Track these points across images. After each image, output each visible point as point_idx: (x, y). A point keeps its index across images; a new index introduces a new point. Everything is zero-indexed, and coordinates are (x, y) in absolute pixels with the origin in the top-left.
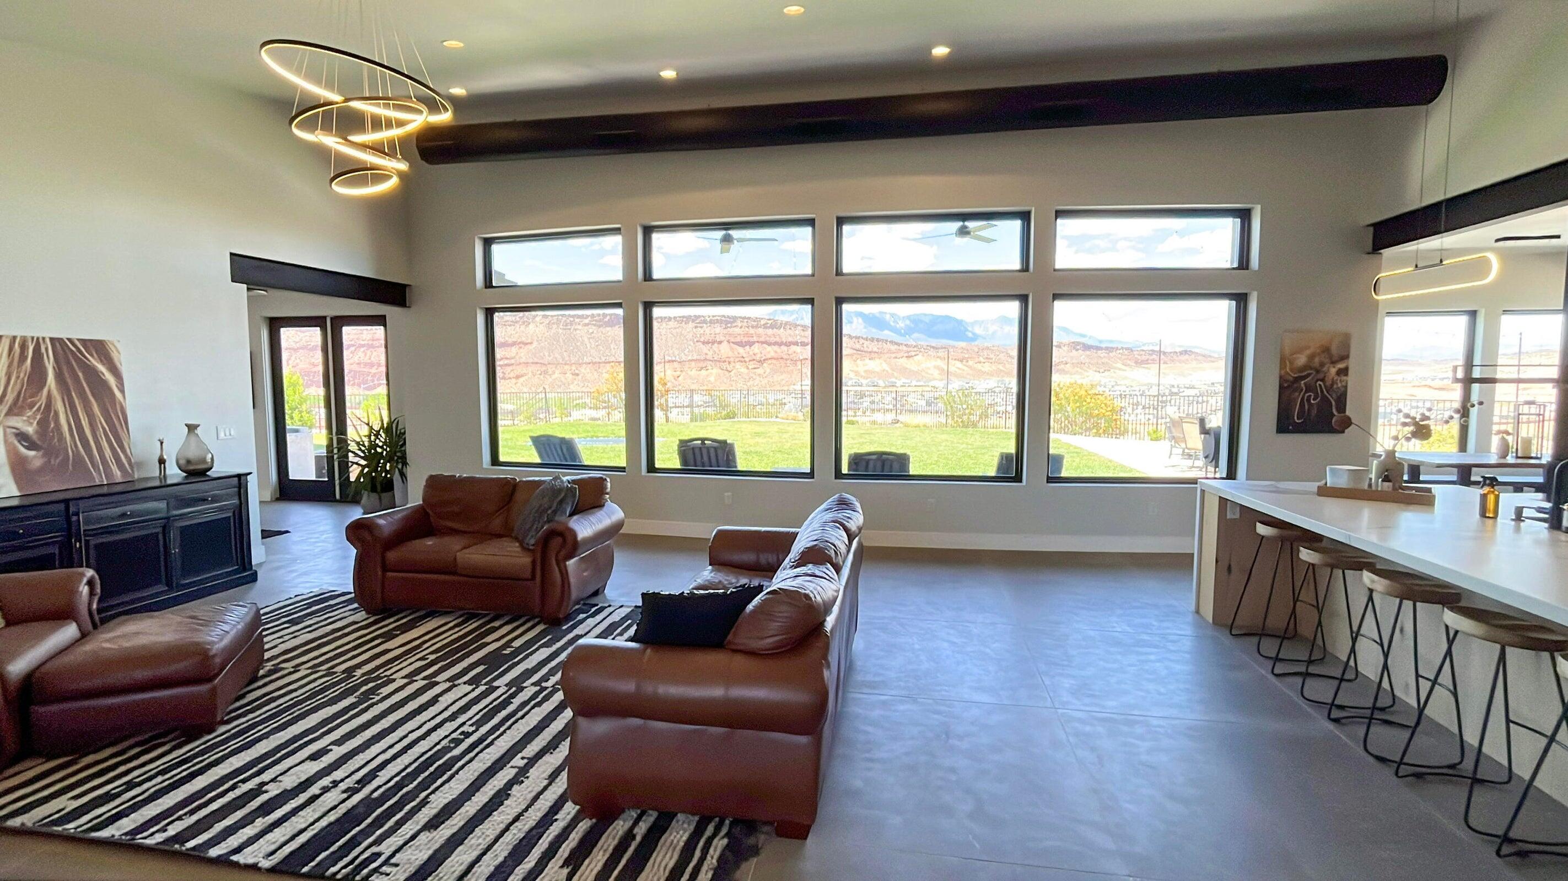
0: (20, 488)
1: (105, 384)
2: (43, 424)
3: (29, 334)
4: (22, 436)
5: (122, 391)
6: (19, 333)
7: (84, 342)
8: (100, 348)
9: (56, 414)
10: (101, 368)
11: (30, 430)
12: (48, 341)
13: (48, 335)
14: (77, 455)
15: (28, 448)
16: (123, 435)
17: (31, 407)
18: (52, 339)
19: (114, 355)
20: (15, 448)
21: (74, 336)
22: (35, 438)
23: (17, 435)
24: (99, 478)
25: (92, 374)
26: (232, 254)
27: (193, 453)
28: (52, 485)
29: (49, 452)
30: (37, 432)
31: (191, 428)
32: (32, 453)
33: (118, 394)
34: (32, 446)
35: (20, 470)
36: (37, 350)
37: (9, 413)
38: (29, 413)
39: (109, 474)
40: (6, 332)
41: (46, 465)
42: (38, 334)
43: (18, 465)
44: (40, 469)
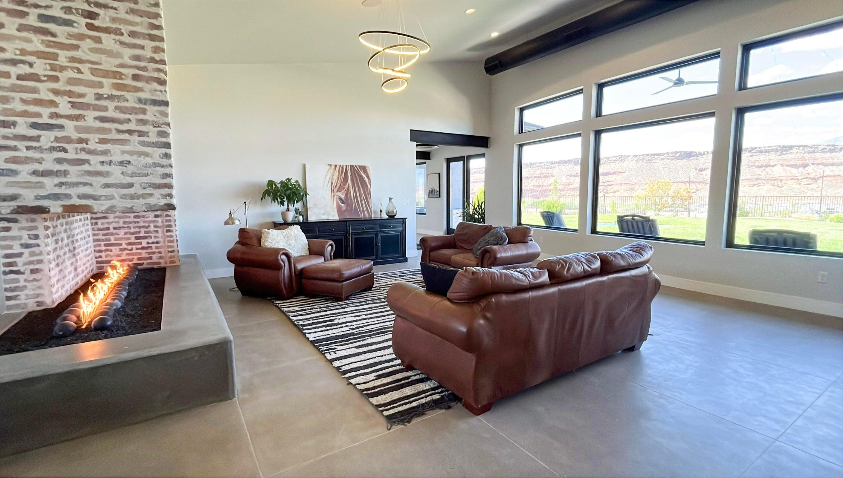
0: (339, 217)
1: (365, 181)
2: (346, 195)
3: (344, 164)
4: (340, 199)
5: (370, 184)
6: (342, 164)
7: (359, 166)
8: (364, 168)
9: (350, 191)
10: (364, 176)
11: (343, 197)
12: (349, 166)
13: (349, 165)
14: (355, 206)
15: (342, 203)
16: (369, 201)
17: (343, 189)
19: (368, 171)
20: (339, 203)
21: (357, 165)
22: (344, 200)
23: (339, 198)
24: (361, 216)
25: (361, 177)
26: (411, 130)
27: (391, 209)
28: (348, 216)
29: (348, 205)
30: (344, 198)
31: (390, 199)
32: (343, 205)
33: (369, 186)
35: (339, 210)
36: (346, 169)
37: (337, 191)
38: (343, 191)
39: (364, 214)
40: (338, 164)
41: (346, 210)
42: (347, 164)
43: (339, 209)
44: (345, 210)
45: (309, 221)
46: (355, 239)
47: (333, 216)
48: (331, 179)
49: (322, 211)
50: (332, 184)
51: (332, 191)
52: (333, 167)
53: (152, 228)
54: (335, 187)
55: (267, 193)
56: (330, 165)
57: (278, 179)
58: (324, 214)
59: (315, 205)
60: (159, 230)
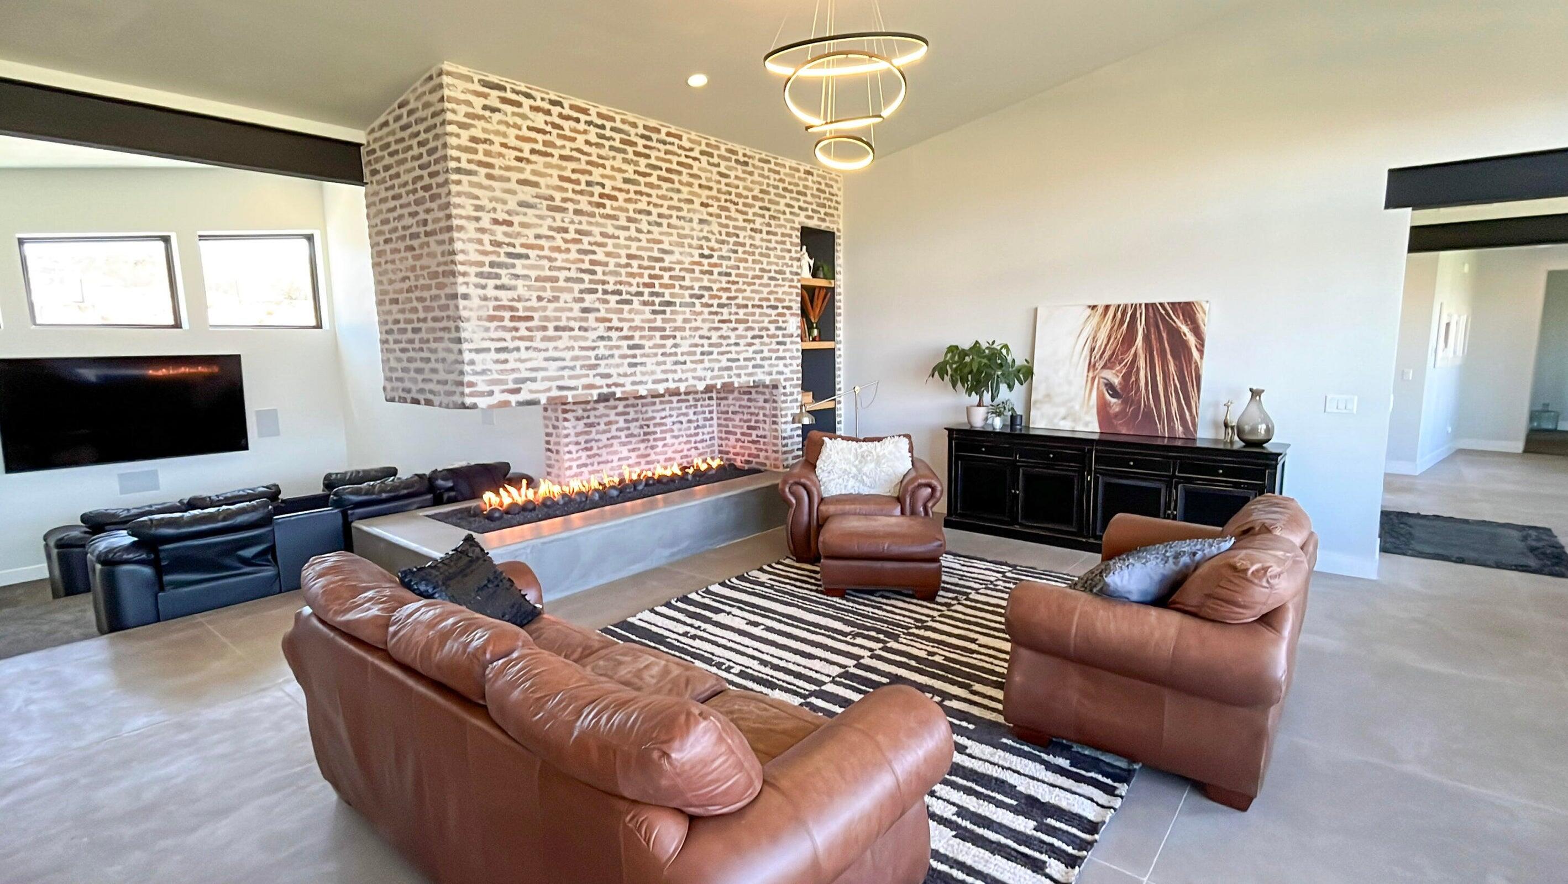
0: (1100, 427)
1: (1185, 345)
2: (1126, 377)
3: (1129, 302)
4: (1110, 386)
5: (1201, 352)
6: (1122, 302)
7: (1173, 305)
8: (1186, 310)
9: (1138, 369)
10: (1184, 329)
11: (1116, 381)
12: (1143, 307)
13: (1144, 301)
14: (1147, 406)
15: (1112, 396)
16: (1193, 394)
17: (1120, 364)
18: (1146, 305)
19: (1200, 316)
20: (1104, 397)
21: (1165, 300)
22: (1118, 388)
23: (1106, 385)
24: (1162, 433)
25: (1175, 334)
27: (1252, 425)
28: (1124, 430)
29: (1126, 401)
30: (1120, 384)
31: (1255, 393)
32: (1113, 400)
33: (1196, 354)
34: (1115, 394)
35: (1103, 410)
36: (1133, 316)
37: (1104, 367)
38: (1118, 368)
39: (1172, 429)
40: (1114, 302)
41: (1122, 413)
42: (1136, 301)
43: (1103, 408)
44: (1116, 415)
46: (1107, 485)
47: (1087, 424)
48: (1090, 338)
49: (1062, 411)
50: (1092, 350)
51: (1092, 366)
52: (1100, 310)
54: (1098, 357)
55: (940, 370)
56: (1094, 307)
58: (1064, 418)
59: (1048, 396)
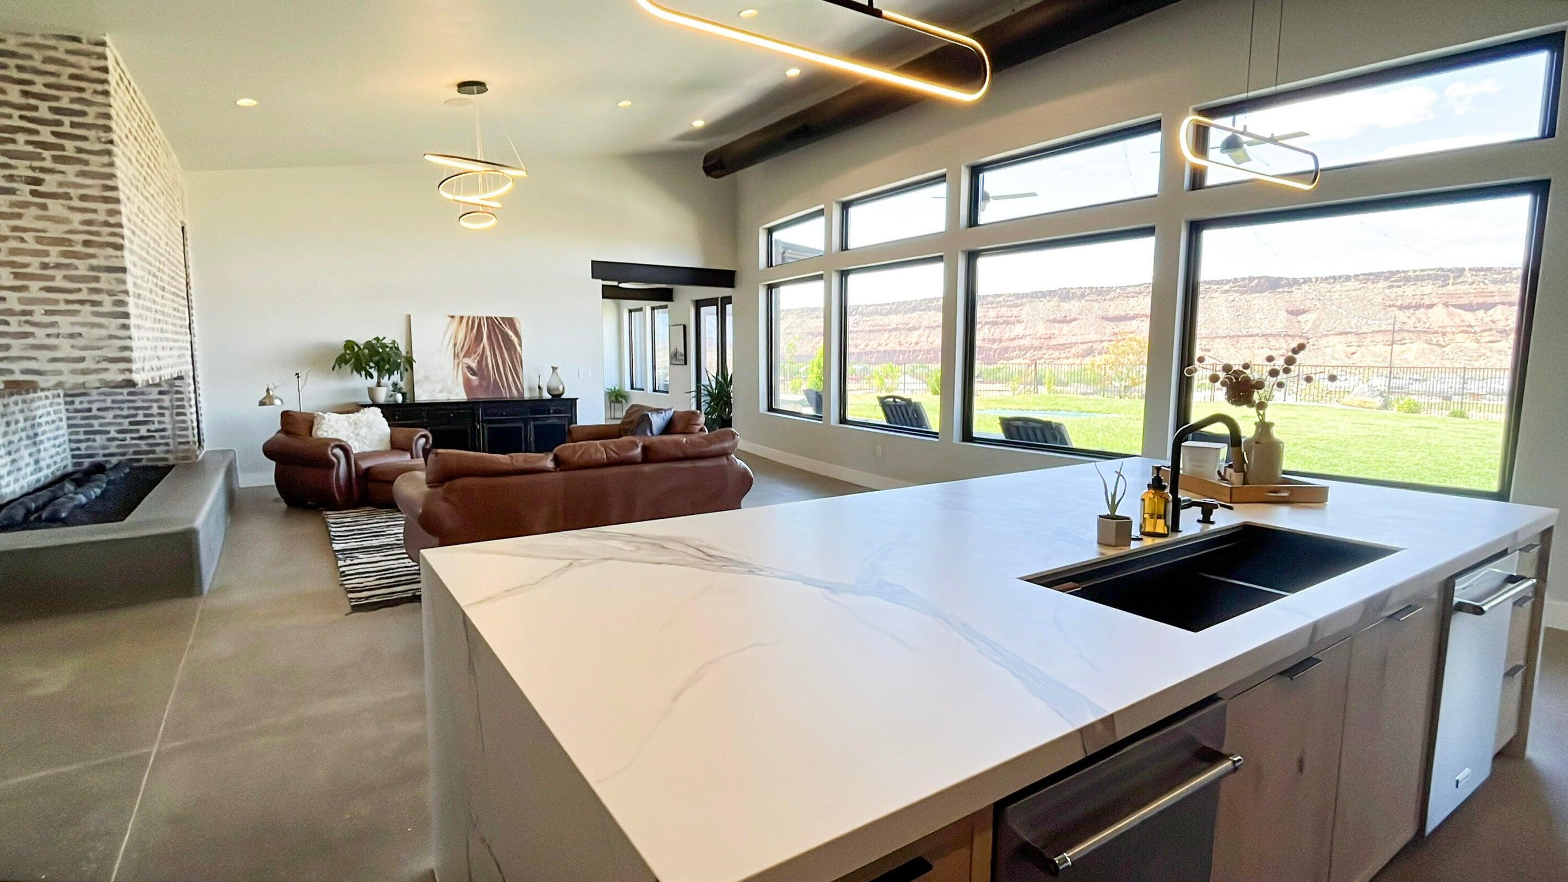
0: (467, 396)
1: (511, 341)
2: (480, 362)
3: (476, 315)
4: (469, 368)
5: (520, 346)
6: (472, 315)
7: (502, 318)
8: (510, 322)
9: (486, 356)
10: (510, 333)
11: (474, 365)
12: (485, 319)
13: (485, 315)
14: (495, 380)
15: (472, 375)
16: (519, 369)
17: (474, 354)
18: (487, 318)
19: (517, 325)
20: (467, 376)
21: (498, 315)
22: (476, 370)
23: (467, 367)
24: (506, 395)
25: (506, 336)
26: (592, 261)
27: (554, 384)
28: (482, 396)
29: (482, 378)
30: (477, 367)
31: (554, 369)
32: (473, 378)
33: (518, 348)
34: (474, 373)
35: (468, 385)
36: (479, 324)
37: (464, 356)
38: (474, 356)
39: (510, 391)
40: (466, 314)
41: (480, 385)
42: (479, 315)
43: (467, 383)
44: (476, 386)
45: (416, 402)
46: (490, 429)
47: (457, 395)
48: (453, 337)
49: (439, 387)
50: (455, 345)
51: (456, 356)
52: (457, 319)
53: (155, 410)
54: (460, 349)
55: (342, 360)
56: (452, 317)
57: (361, 340)
58: (441, 392)
59: (427, 377)
60: (167, 412)
